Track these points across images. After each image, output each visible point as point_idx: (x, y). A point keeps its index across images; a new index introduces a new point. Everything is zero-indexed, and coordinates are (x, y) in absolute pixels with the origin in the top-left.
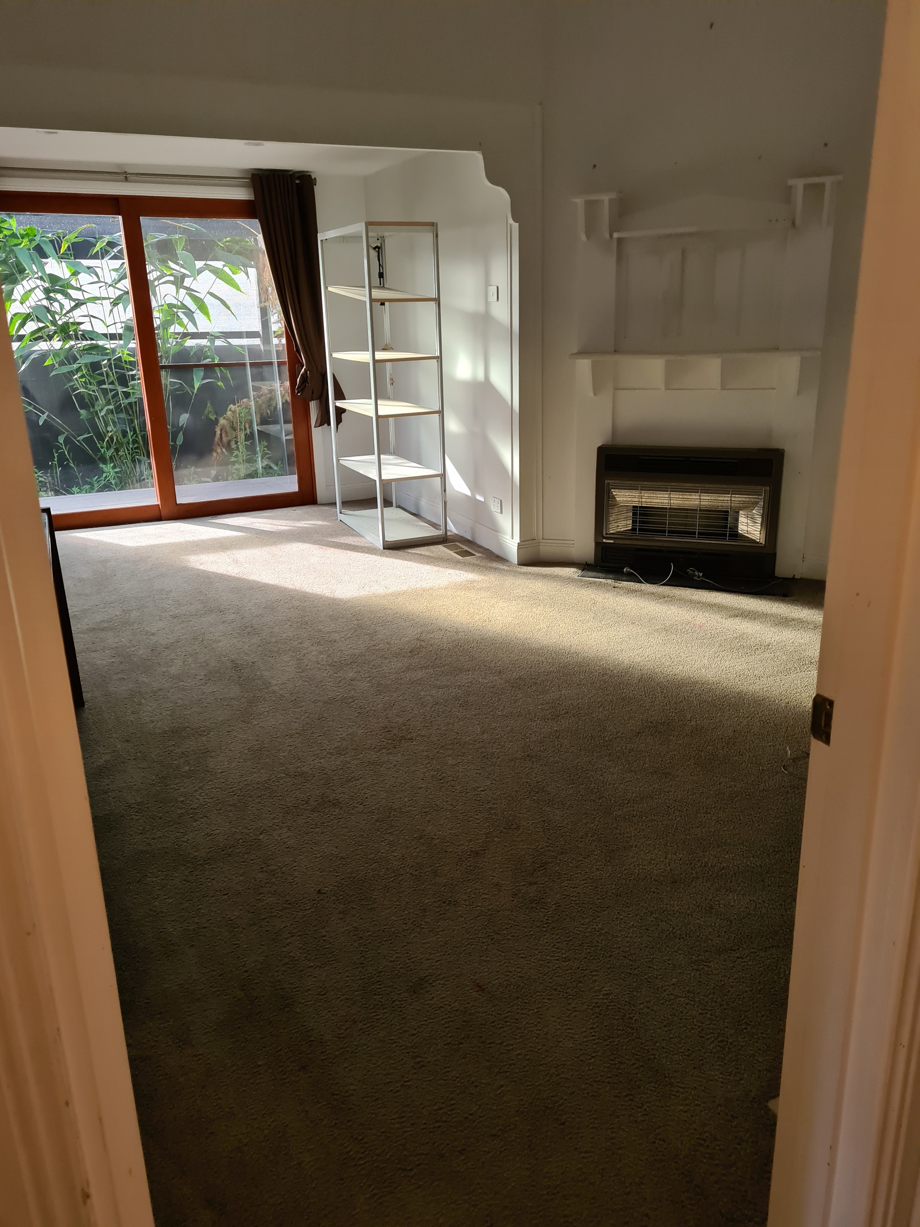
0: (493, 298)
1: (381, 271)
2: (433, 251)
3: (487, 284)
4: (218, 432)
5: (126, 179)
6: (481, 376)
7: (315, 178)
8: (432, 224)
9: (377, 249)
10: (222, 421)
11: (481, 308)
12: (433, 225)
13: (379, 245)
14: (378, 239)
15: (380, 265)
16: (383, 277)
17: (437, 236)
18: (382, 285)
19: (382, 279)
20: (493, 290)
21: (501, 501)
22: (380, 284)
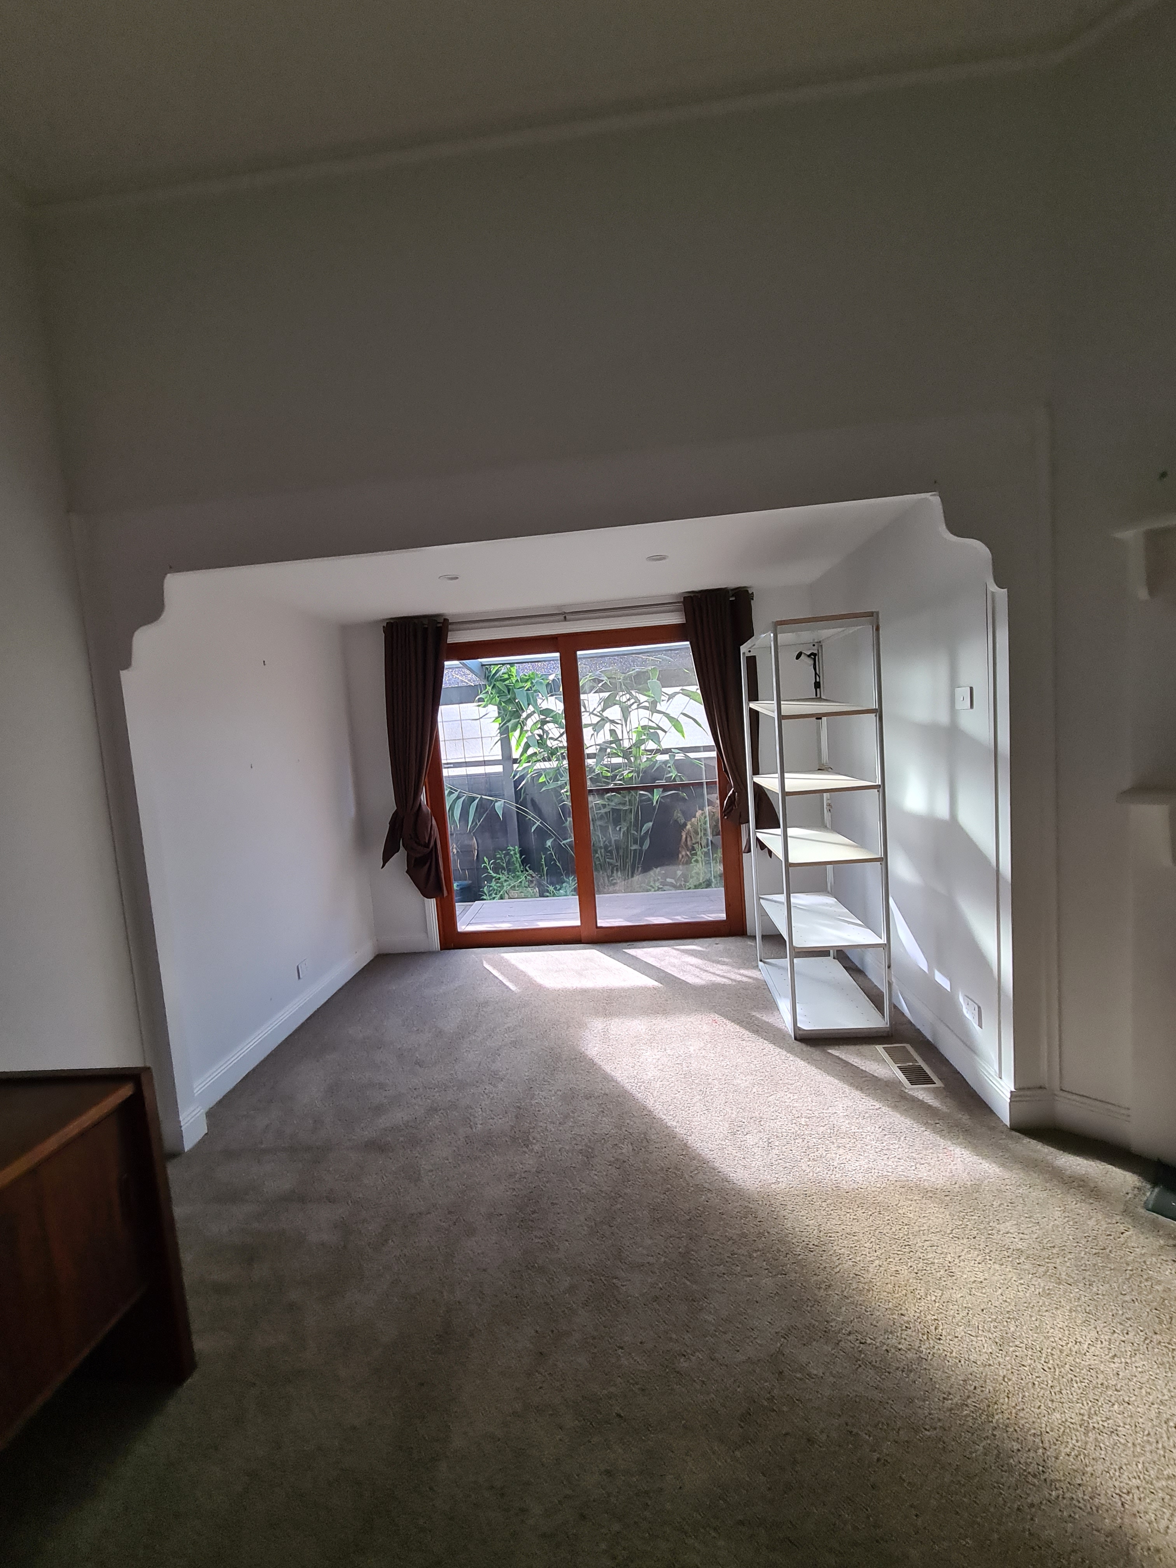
0: (963, 703)
1: (818, 680)
2: (872, 647)
3: (954, 683)
4: (684, 836)
5: (565, 619)
6: (942, 811)
7: (753, 593)
8: (871, 614)
9: (813, 657)
10: (689, 827)
11: (943, 718)
12: (872, 616)
13: (816, 652)
14: (814, 645)
15: (816, 673)
16: (819, 687)
17: (878, 629)
18: (818, 696)
19: (818, 690)
20: (962, 693)
21: (979, 1007)
22: (816, 695)
